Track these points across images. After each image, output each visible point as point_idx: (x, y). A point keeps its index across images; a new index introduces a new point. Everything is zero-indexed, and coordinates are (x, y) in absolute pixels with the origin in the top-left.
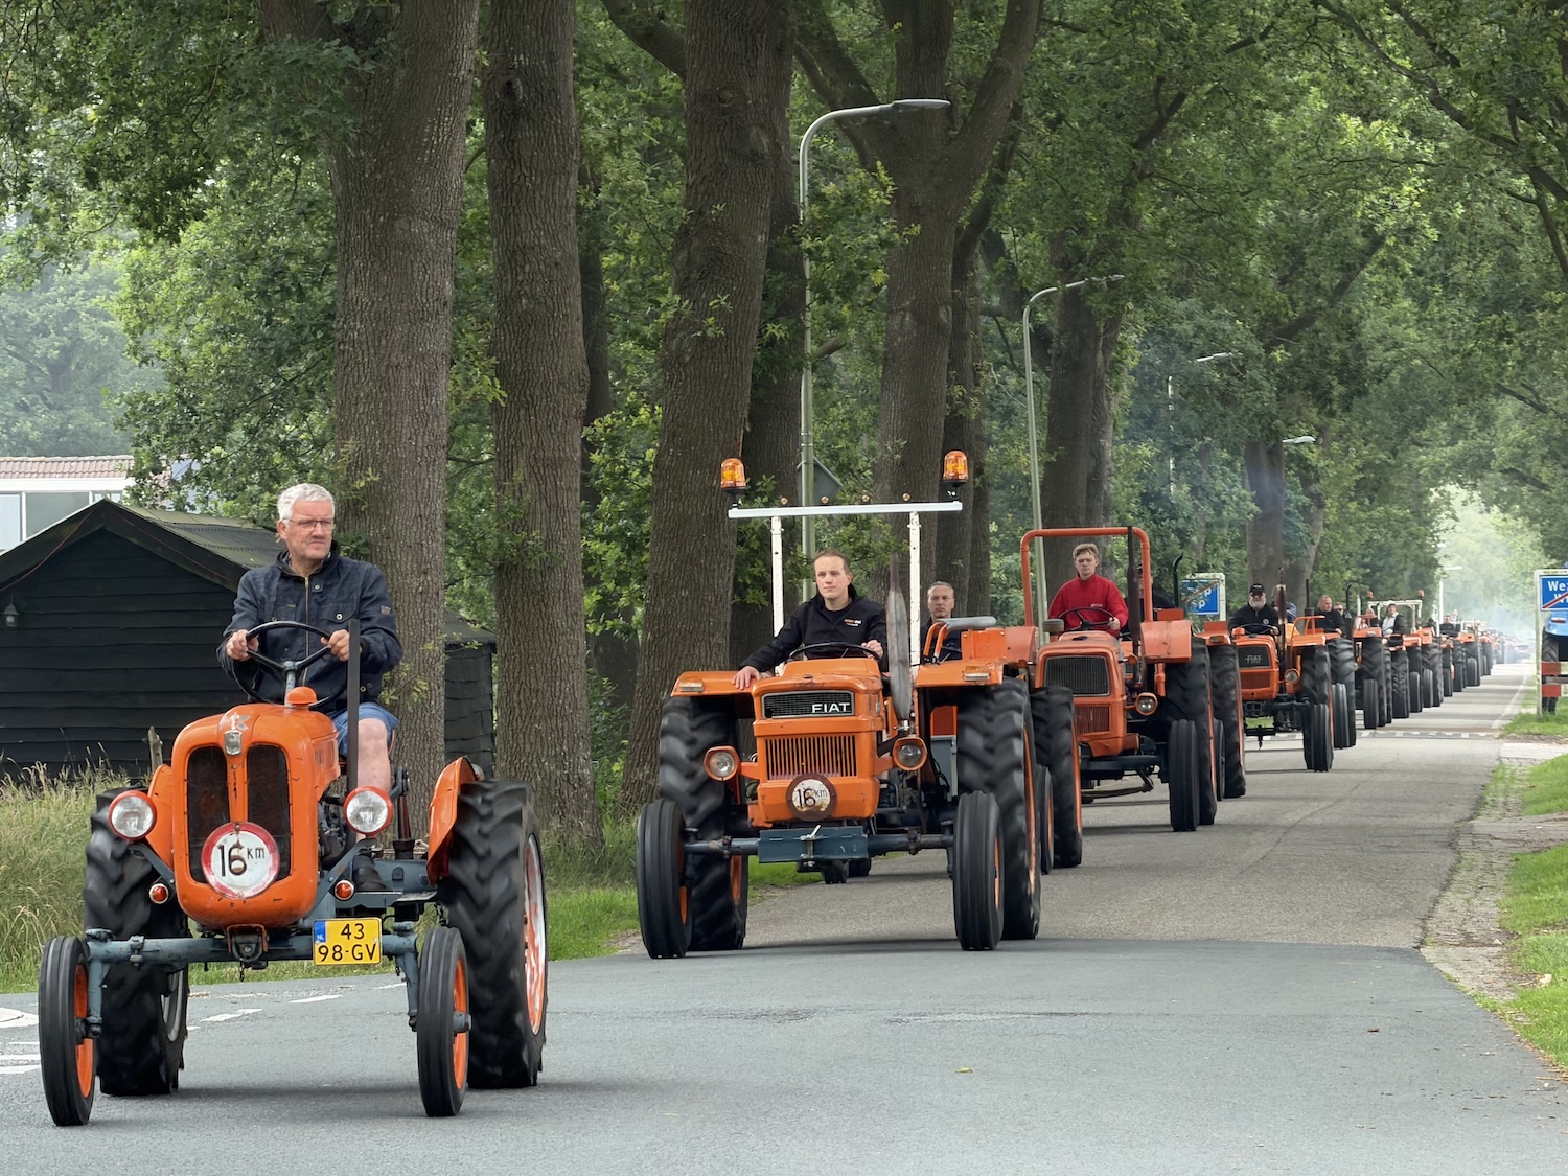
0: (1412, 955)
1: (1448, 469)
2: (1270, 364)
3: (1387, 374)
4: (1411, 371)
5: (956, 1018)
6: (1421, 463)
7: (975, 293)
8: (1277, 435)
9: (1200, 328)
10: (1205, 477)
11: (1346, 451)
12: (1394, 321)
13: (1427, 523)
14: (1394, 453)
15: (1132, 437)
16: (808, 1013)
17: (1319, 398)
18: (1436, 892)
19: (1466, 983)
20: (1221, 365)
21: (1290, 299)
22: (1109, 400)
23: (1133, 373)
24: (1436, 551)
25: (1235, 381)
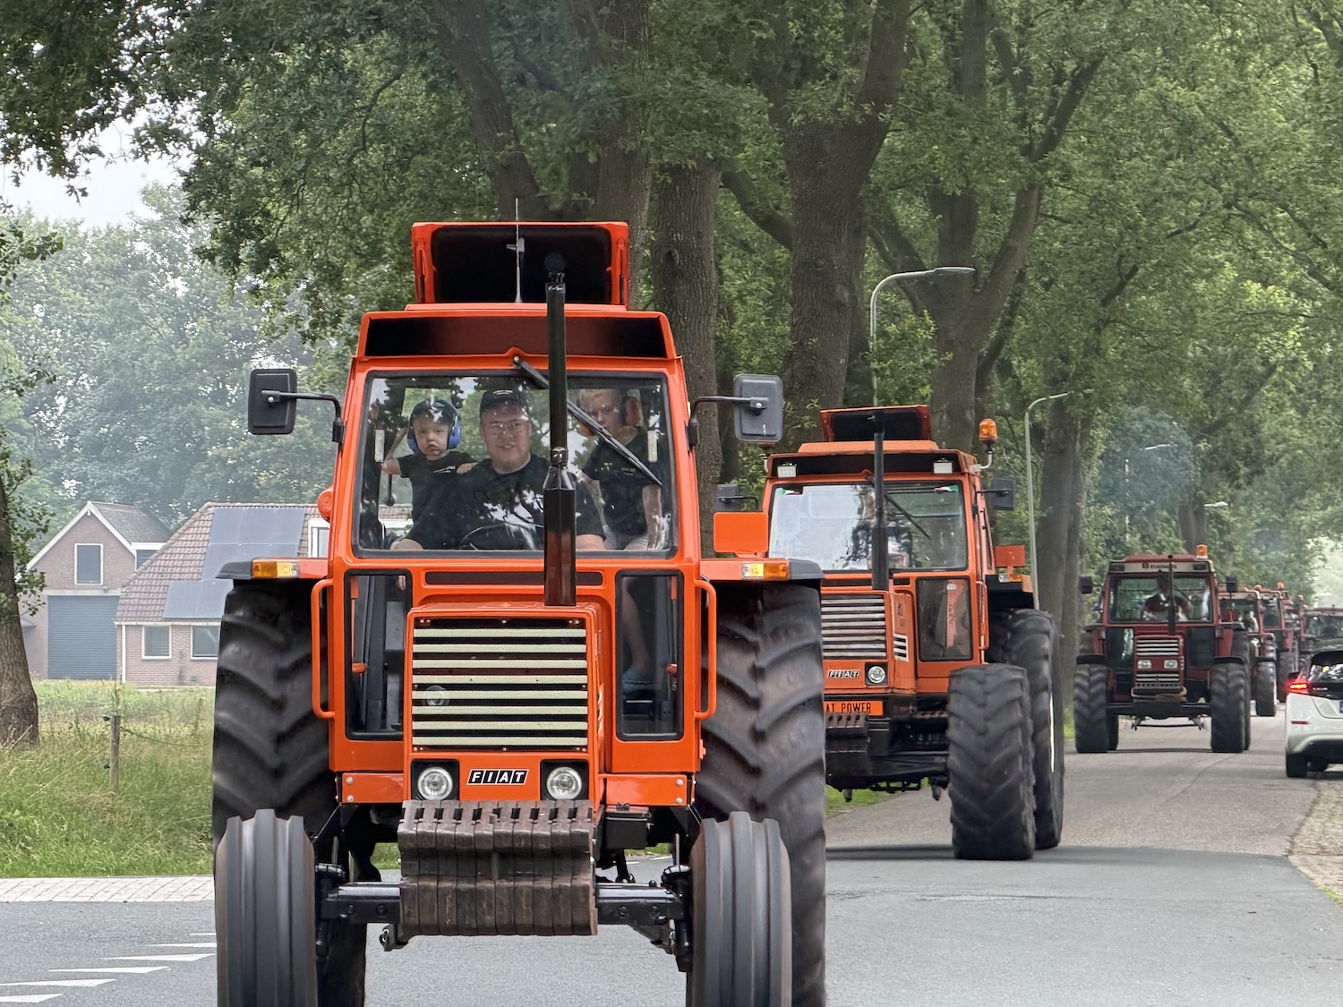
0: (1282, 861)
1: (1321, 526)
2: (1196, 452)
3: (1277, 459)
4: (1295, 458)
5: (964, 898)
6: (1301, 521)
7: (991, 400)
8: (1201, 501)
9: (1148, 427)
10: (1151, 529)
11: (1250, 512)
12: (1284, 424)
13: (1306, 563)
14: (1283, 514)
15: (1101, 502)
16: (862, 894)
17: (1229, 476)
18: (1301, 817)
19: (1319, 881)
20: (1161, 452)
21: (1211, 407)
22: (1084, 476)
23: (1101, 458)
24: (1312, 581)
25: (1171, 463)
